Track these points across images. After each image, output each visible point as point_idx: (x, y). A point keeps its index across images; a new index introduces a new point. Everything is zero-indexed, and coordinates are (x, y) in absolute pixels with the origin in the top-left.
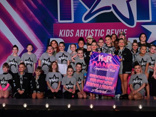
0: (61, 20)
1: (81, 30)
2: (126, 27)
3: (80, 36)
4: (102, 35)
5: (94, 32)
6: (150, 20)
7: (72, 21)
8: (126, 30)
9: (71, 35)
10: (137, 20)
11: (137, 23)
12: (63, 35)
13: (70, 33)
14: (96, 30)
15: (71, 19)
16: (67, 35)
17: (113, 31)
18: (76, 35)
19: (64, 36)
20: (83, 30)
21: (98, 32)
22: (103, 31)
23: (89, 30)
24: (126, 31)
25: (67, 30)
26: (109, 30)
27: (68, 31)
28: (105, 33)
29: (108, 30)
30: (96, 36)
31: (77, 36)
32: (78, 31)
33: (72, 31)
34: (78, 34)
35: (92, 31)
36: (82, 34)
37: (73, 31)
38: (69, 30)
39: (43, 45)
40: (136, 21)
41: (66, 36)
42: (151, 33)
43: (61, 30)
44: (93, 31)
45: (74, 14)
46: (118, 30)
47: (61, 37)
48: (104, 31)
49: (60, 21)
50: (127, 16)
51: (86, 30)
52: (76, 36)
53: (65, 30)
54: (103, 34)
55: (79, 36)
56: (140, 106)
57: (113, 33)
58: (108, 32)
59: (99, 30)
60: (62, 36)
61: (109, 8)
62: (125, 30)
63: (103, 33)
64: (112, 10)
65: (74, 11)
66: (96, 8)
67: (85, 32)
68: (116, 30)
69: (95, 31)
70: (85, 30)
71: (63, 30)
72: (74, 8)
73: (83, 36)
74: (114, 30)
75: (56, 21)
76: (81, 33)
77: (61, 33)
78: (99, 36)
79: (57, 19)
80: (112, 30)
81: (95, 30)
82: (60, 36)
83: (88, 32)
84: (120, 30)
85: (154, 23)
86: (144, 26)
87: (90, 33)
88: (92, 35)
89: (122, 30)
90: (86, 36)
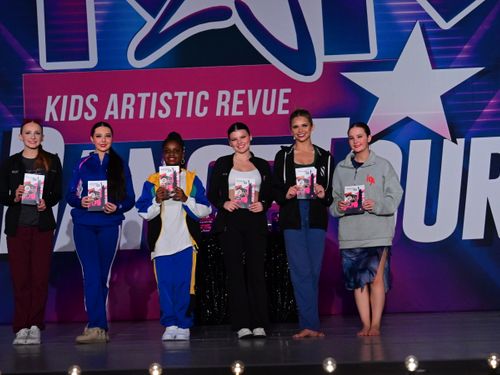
0: (49, 59)
1: (126, 96)
2: (285, 81)
3: (123, 117)
4: (201, 111)
5: (173, 103)
6: (372, 54)
7: (92, 62)
8: (289, 90)
9: (90, 114)
10: (326, 54)
11: (326, 65)
12: (59, 115)
13: (86, 109)
14: (180, 95)
15: (86, 57)
16: (75, 114)
17: (240, 97)
18: (108, 113)
19: (63, 119)
20: (132, 96)
21: (185, 99)
22: (203, 97)
23: (155, 95)
24: (286, 96)
25: (74, 98)
26: (227, 93)
27: (77, 101)
28: (211, 104)
29: (221, 93)
30: (178, 115)
31: (111, 117)
32: (114, 97)
33: (92, 100)
34: (112, 109)
35: (166, 98)
36: (128, 111)
37: (96, 99)
38: (80, 98)
40: (321, 58)
41: (72, 118)
42: (378, 99)
43: (50, 98)
44: (170, 97)
45: (99, 36)
46: (259, 92)
47: (51, 124)
48: (207, 97)
49: (45, 65)
50: (290, 40)
51: (144, 96)
52: (106, 117)
53: (65, 98)
54: (206, 109)
55: (116, 117)
57: (241, 102)
58: (224, 97)
59: (191, 94)
60: (55, 119)
61: (222, 13)
62: (283, 91)
63: (204, 103)
64: (235, 20)
65: (98, 26)
66: (174, 16)
67: (138, 101)
68: (250, 92)
69: (175, 99)
70: (139, 95)
71: (58, 97)
72: (97, 17)
73: (131, 116)
74: (243, 92)
75: (31, 65)
76: (125, 106)
77: (50, 109)
78: (189, 114)
79: (36, 56)
80: (237, 93)
81: (176, 94)
82: (47, 119)
83: (149, 100)
84: (266, 91)
85: (386, 63)
86: (349, 75)
87: (159, 106)
88: (164, 112)
89: (274, 91)
90: (142, 116)
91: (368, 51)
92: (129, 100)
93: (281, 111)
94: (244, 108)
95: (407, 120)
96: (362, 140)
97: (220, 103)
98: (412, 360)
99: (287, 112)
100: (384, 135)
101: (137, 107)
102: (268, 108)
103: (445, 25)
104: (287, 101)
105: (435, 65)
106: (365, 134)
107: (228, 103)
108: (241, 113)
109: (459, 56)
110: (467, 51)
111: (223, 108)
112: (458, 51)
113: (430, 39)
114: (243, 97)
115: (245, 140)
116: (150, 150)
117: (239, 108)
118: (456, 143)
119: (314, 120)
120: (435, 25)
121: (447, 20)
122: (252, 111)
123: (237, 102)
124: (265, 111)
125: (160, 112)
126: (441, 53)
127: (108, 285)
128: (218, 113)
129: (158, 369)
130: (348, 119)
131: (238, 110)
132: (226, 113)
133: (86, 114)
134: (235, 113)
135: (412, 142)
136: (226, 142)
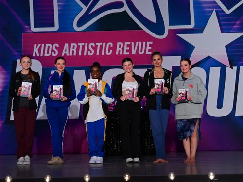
0: (35, 26)
1: (72, 45)
2: (150, 38)
3: (71, 54)
4: (109, 52)
5: (95, 48)
6: (192, 26)
7: (56, 27)
8: (151, 43)
9: (55, 53)
10: (170, 25)
11: (170, 30)
12: (40, 54)
13: (53, 51)
14: (99, 44)
15: (53, 26)
16: (48, 53)
17: (128, 46)
19: (42, 55)
20: (75, 45)
21: (101, 46)
22: (110, 45)
23: (86, 44)
24: (150, 45)
25: (47, 45)
26: (122, 44)
27: (49, 47)
28: (114, 49)
29: (118, 44)
30: (98, 54)
31: (65, 54)
32: (66, 45)
33: (56, 46)
34: (66, 51)
35: (92, 46)
36: (73, 52)
37: (58, 45)
38: (50, 45)
39: (4, 72)
40: (167, 27)
41: (46, 55)
42: (194, 47)
43: (35, 45)
44: (94, 45)
45: (59, 15)
46: (137, 43)
47: (36, 58)
48: (112, 46)
49: (33, 29)
50: (153, 18)
51: (81, 45)
52: (63, 55)
53: (43, 45)
54: (111, 51)
55: (67, 55)
56: (172, 175)
57: (128, 48)
58: (120, 46)
59: (104, 44)
60: (38, 55)
61: (120, 5)
62: (148, 43)
63: (110, 48)
64: (126, 8)
65: (59, 10)
66: (97, 5)
67: (78, 47)
68: (133, 43)
69: (96, 46)
70: (79, 44)
71: (39, 45)
72: (59, 6)
73: (75, 54)
74: (129, 43)
75: (26, 29)
76: (72, 49)
77: (36, 50)
78: (103, 54)
79: (29, 25)
80: (126, 43)
82: (34, 55)
83: (83, 47)
84: (140, 43)
85: (199, 30)
86: (181, 36)
87: (88, 50)
88: (91, 52)
89: (144, 43)
90: (80, 54)
91: (190, 24)
92: (74, 47)
93: (147, 53)
94: (130, 51)
95: (209, 57)
96: (187, 67)
97: (118, 48)
98: (212, 174)
99: (150, 53)
100: (197, 65)
101: (78, 50)
102: (141, 51)
103: (228, 12)
104: (150, 48)
105: (223, 31)
106: (188, 64)
107: (122, 48)
108: (128, 53)
109: (234, 27)
110: (238, 24)
111: (119, 51)
112: (234, 25)
113: (220, 18)
114: (129, 46)
115: (130, 66)
116: (84, 71)
117: (127, 51)
118: (232, 69)
119: (163, 57)
120: (223, 11)
121: (229, 9)
122: (134, 52)
123: (126, 48)
124: (140, 53)
125: (89, 52)
126: (226, 25)
127: (63, 136)
128: (117, 53)
129: (88, 177)
130: (180, 57)
131: (127, 52)
132: (121, 53)
133: (53, 53)
134: (125, 53)
135: (211, 68)
136: (121, 67)
